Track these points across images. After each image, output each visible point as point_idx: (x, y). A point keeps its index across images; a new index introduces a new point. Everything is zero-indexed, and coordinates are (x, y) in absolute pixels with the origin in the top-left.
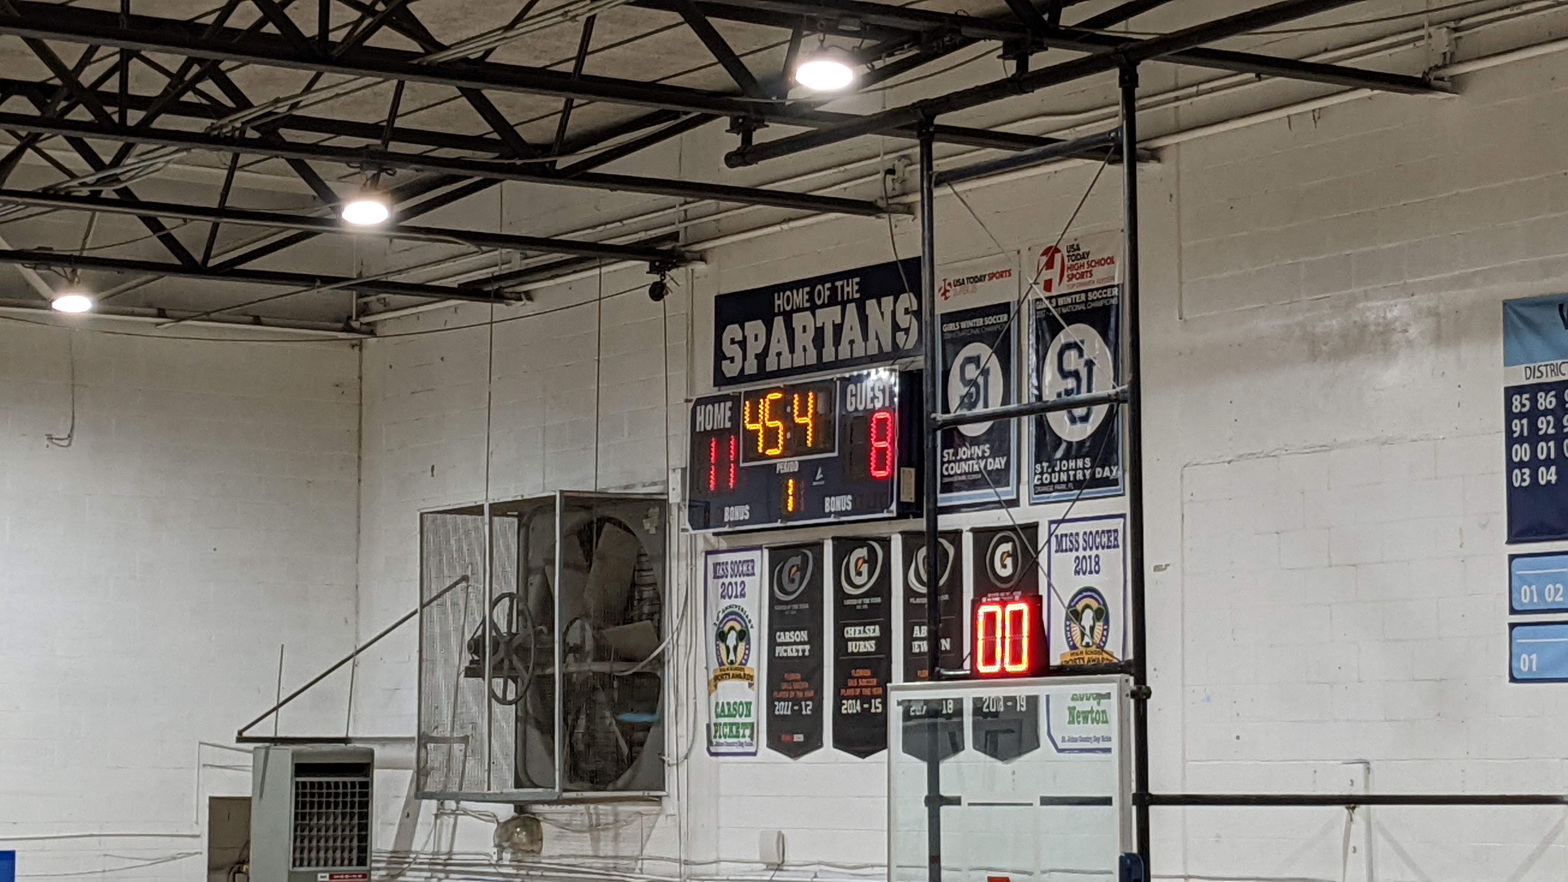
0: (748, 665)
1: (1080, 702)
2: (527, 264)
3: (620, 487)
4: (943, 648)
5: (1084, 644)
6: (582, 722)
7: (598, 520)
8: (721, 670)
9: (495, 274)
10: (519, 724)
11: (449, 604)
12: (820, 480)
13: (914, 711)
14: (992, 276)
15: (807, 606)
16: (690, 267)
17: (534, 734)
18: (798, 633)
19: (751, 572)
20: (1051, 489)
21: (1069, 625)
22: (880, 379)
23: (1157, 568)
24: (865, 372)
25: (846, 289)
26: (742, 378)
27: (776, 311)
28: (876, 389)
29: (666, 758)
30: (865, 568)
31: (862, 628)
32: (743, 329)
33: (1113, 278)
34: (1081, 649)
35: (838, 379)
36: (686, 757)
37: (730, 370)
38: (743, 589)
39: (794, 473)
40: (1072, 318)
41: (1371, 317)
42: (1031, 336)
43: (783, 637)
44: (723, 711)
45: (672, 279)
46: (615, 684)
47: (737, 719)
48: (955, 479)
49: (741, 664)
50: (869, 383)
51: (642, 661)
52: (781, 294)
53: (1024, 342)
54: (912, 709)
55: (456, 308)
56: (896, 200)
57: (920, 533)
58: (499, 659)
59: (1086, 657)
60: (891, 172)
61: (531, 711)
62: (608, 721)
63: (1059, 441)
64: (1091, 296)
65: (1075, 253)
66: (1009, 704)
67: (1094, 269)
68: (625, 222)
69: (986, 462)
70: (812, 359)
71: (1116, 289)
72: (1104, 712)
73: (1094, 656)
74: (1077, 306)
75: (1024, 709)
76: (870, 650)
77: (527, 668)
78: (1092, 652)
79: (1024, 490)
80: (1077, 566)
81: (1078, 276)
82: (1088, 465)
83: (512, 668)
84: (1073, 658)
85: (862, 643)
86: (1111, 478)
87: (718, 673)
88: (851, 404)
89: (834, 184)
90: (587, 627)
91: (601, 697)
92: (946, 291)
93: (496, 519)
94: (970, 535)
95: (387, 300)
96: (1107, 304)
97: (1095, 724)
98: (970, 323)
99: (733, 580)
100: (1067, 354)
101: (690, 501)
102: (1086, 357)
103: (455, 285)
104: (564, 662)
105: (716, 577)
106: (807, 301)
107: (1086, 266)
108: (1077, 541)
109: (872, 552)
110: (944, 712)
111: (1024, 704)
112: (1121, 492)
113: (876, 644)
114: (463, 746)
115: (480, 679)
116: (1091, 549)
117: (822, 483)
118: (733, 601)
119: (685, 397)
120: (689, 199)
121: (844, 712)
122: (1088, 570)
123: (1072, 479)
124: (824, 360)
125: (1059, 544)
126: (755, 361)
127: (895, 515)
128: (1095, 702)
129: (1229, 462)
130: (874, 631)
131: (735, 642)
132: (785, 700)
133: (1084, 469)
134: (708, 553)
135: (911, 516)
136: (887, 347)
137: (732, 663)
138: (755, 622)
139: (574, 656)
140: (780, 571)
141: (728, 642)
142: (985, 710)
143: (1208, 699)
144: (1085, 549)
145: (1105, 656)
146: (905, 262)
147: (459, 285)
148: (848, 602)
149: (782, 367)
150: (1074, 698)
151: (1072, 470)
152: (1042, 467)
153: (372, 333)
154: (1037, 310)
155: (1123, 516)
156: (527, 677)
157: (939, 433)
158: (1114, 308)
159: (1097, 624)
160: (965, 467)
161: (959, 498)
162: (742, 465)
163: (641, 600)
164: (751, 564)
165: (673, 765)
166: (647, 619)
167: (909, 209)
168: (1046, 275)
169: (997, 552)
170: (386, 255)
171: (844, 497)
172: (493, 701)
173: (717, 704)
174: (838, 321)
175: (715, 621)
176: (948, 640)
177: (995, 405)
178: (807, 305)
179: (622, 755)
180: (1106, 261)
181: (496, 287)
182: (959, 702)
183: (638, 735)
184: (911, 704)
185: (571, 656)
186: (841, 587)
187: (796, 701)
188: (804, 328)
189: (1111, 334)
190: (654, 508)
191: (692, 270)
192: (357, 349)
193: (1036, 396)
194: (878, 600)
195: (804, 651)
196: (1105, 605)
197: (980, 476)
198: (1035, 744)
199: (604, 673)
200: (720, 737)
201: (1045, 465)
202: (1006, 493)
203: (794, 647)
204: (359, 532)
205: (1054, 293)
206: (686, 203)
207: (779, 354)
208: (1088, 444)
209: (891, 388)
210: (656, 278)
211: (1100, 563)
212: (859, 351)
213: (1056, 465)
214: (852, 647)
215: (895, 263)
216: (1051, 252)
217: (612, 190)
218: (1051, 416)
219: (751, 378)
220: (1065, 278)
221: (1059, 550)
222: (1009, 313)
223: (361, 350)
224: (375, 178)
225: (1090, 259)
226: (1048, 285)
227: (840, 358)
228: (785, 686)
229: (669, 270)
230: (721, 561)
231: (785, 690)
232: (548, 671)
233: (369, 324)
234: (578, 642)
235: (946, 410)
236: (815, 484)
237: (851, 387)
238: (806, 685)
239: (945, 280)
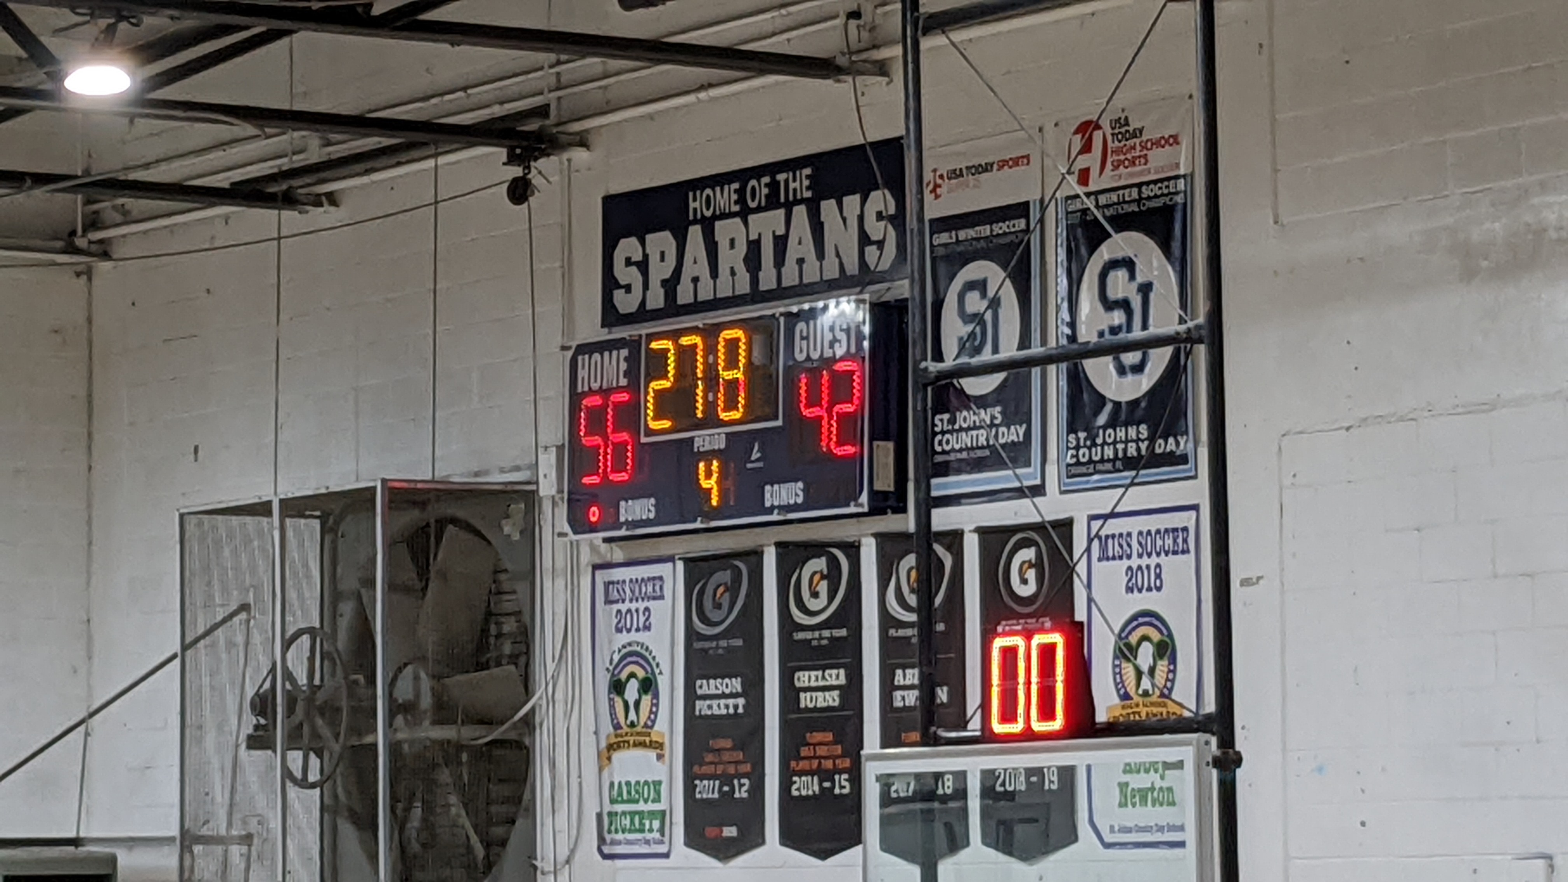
0: (656, 728)
1: (1135, 775)
2: (329, 154)
3: (469, 475)
4: (938, 701)
5: (1140, 692)
6: (417, 812)
7: (437, 521)
8: (616, 736)
9: (284, 168)
10: (326, 815)
11: (222, 642)
12: (757, 460)
13: (896, 791)
14: (1003, 164)
15: (739, 642)
16: (565, 156)
17: (348, 831)
18: (727, 680)
19: (659, 594)
20: (1091, 470)
21: (1120, 666)
22: (842, 314)
23: (1246, 582)
24: (821, 304)
25: (792, 185)
26: (643, 315)
27: (691, 217)
28: (837, 328)
29: (538, 863)
30: (823, 587)
31: (820, 673)
32: (643, 243)
33: (1177, 165)
34: (1136, 699)
35: (781, 314)
36: (568, 862)
37: (626, 303)
38: (647, 619)
39: (720, 450)
40: (1123, 223)
41: (1551, 217)
42: (1059, 249)
43: (705, 687)
44: (620, 794)
45: (540, 173)
46: (464, 757)
47: (641, 806)
48: (952, 457)
49: (646, 726)
50: (826, 320)
51: (503, 723)
52: (698, 193)
53: (1050, 259)
54: (893, 788)
55: (227, 219)
56: (864, 56)
57: (904, 536)
58: (297, 722)
59: (1144, 711)
60: (855, 15)
61: (342, 797)
62: (453, 810)
63: (1101, 400)
64: (1146, 192)
65: (1123, 130)
66: (1034, 779)
67: (1150, 153)
68: (469, 91)
69: (997, 432)
70: (743, 286)
71: (1182, 181)
72: (1170, 789)
73: (1155, 710)
74: (1125, 206)
75: (1054, 787)
76: (831, 703)
77: (337, 736)
78: (1153, 704)
79: (1052, 470)
80: (1130, 580)
81: (1127, 163)
82: (1145, 434)
83: (316, 735)
84: (1124, 712)
85: (820, 694)
86: (1178, 453)
87: (613, 740)
88: (801, 351)
89: (774, 34)
90: (423, 675)
91: (445, 776)
92: (936, 186)
93: (288, 521)
94: (975, 537)
95: (127, 207)
96: (1168, 203)
97: (1157, 805)
98: (971, 233)
99: (633, 606)
100: (1112, 275)
101: (570, 493)
102: (1140, 279)
103: (226, 185)
104: (391, 725)
105: (608, 601)
106: (736, 203)
107: (1138, 148)
108: (1129, 546)
109: (834, 563)
110: (940, 792)
111: (1055, 778)
112: (1192, 474)
113: (840, 696)
114: (244, 849)
115: (269, 752)
116: (1149, 555)
117: (760, 464)
118: (634, 636)
119: (560, 344)
120: (563, 57)
121: (795, 793)
122: (1146, 585)
123: (1120, 455)
124: (763, 287)
125: (1104, 548)
126: (662, 291)
127: (866, 509)
128: (1158, 775)
129: (1348, 429)
130: (837, 677)
131: (636, 696)
132: (710, 777)
133: (1138, 440)
134: (596, 567)
135: (889, 511)
136: (852, 268)
137: (632, 725)
138: (665, 667)
139: (406, 719)
140: (701, 593)
141: (626, 696)
142: (999, 789)
143: (1320, 769)
144: (1140, 556)
145: (1173, 708)
146: (877, 145)
147: (232, 184)
148: (800, 636)
149: (700, 299)
150: (1128, 769)
151: (1121, 442)
152: (1078, 439)
153: (106, 255)
154: (1068, 213)
155: (1195, 508)
156: (337, 748)
157: (929, 389)
158: (1180, 207)
159: (1160, 663)
160: (966, 439)
161: (958, 484)
162: (644, 440)
163: (499, 636)
164: (658, 584)
165: (549, 872)
166: (508, 663)
167: (882, 69)
168: (1082, 162)
169: (1014, 560)
170: (124, 143)
171: (793, 484)
172: (289, 784)
173: (612, 784)
174: (781, 231)
175: (608, 665)
176: (945, 689)
177: (1009, 350)
178: (736, 208)
179: (475, 858)
180: (1167, 141)
181: (284, 187)
182: (961, 776)
183: (498, 831)
184: (891, 780)
185: (399, 720)
186: (790, 616)
187: (726, 779)
188: (732, 243)
189: (1176, 246)
190: (517, 503)
191: (569, 160)
192: (84, 278)
193: (1068, 336)
194: (843, 632)
195: (736, 707)
196: (1170, 635)
197: (987, 453)
198: (1072, 837)
199: (449, 742)
200: (616, 831)
201: (1082, 435)
202: (1029, 476)
203: (723, 702)
204: (90, 544)
205: (1092, 187)
206: (559, 63)
207: (696, 280)
208: (1143, 404)
209: (858, 327)
210: (517, 171)
211: (1163, 576)
212: (811, 274)
213: (1097, 435)
214: (806, 700)
215: (862, 147)
216: (1087, 128)
217: (452, 45)
218: (1090, 365)
219: (657, 315)
220: (1109, 166)
221: (1104, 557)
222: (1027, 217)
223: (90, 279)
224: (110, 30)
225: (1144, 138)
226: (1084, 177)
227: (785, 283)
228: (709, 757)
229: (536, 159)
230: (615, 579)
231: (711, 763)
232: (369, 739)
233: (101, 241)
234: (410, 696)
235: (938, 356)
236: (749, 466)
237: (801, 326)
238: (741, 756)
239: (935, 171)
